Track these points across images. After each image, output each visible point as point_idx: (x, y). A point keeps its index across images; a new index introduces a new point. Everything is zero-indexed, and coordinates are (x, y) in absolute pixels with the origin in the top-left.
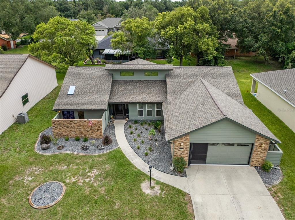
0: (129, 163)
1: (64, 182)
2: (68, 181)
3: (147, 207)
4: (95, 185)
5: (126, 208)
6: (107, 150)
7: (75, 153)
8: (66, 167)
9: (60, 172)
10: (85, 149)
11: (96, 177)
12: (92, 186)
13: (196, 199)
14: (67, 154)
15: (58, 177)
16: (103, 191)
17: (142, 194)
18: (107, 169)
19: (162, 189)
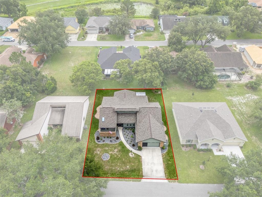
0: (125, 147)
1: (109, 153)
3: (131, 160)
5: (126, 160)
6: (118, 142)
7: (109, 143)
8: (107, 148)
10: (111, 141)
11: (117, 152)
13: (143, 158)
14: (106, 144)
16: (119, 156)
17: (130, 157)
18: (119, 149)
19: (135, 155)
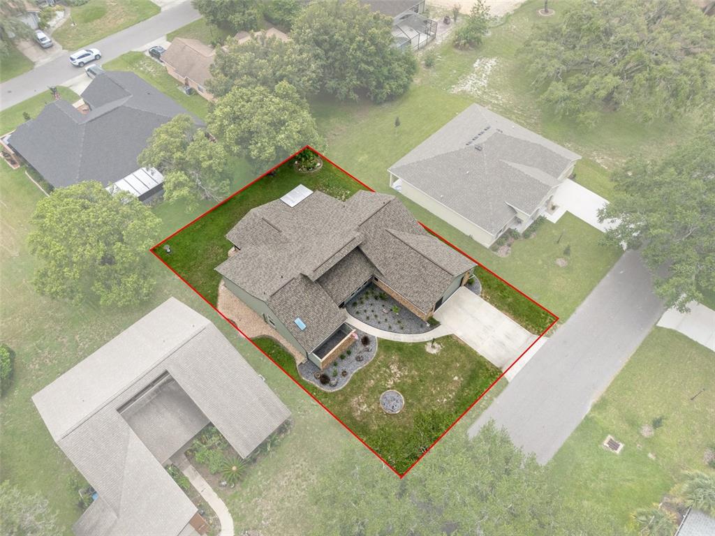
0: (403, 344)
1: (389, 389)
2: (389, 386)
3: (445, 360)
4: (406, 374)
5: (437, 369)
6: (374, 347)
7: (360, 368)
8: (372, 381)
9: (375, 387)
10: (359, 359)
11: (399, 368)
12: (406, 376)
13: (459, 334)
14: (356, 374)
15: (378, 390)
16: (415, 373)
17: (434, 356)
18: (397, 359)
19: (439, 343)
